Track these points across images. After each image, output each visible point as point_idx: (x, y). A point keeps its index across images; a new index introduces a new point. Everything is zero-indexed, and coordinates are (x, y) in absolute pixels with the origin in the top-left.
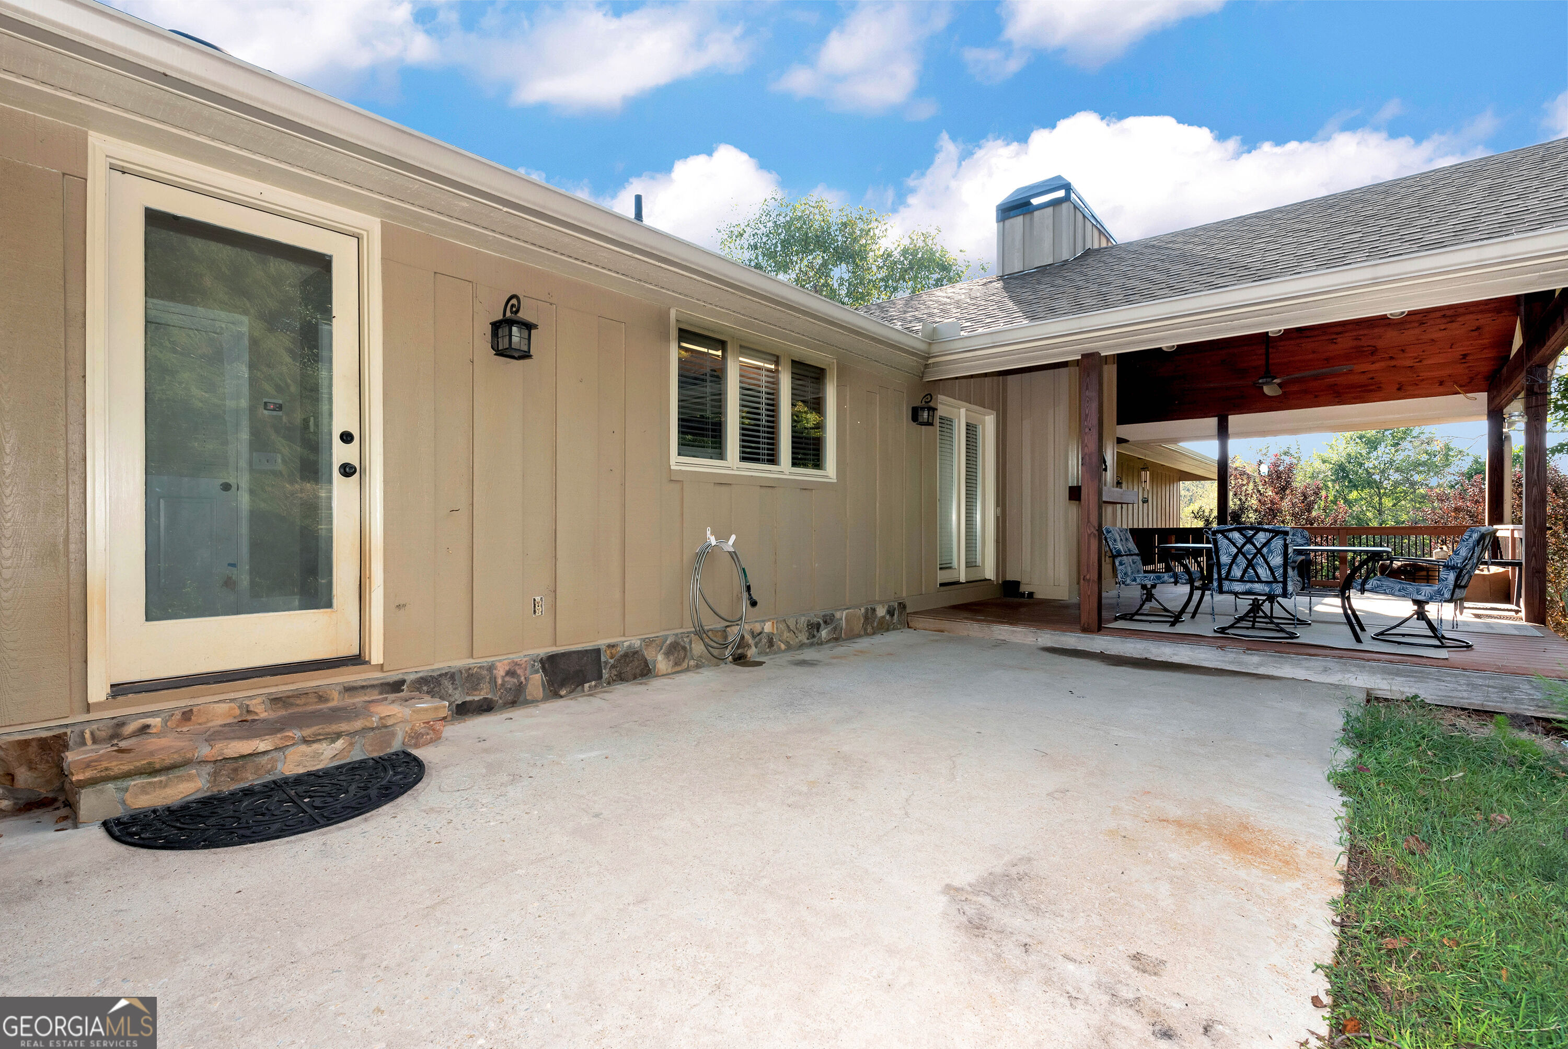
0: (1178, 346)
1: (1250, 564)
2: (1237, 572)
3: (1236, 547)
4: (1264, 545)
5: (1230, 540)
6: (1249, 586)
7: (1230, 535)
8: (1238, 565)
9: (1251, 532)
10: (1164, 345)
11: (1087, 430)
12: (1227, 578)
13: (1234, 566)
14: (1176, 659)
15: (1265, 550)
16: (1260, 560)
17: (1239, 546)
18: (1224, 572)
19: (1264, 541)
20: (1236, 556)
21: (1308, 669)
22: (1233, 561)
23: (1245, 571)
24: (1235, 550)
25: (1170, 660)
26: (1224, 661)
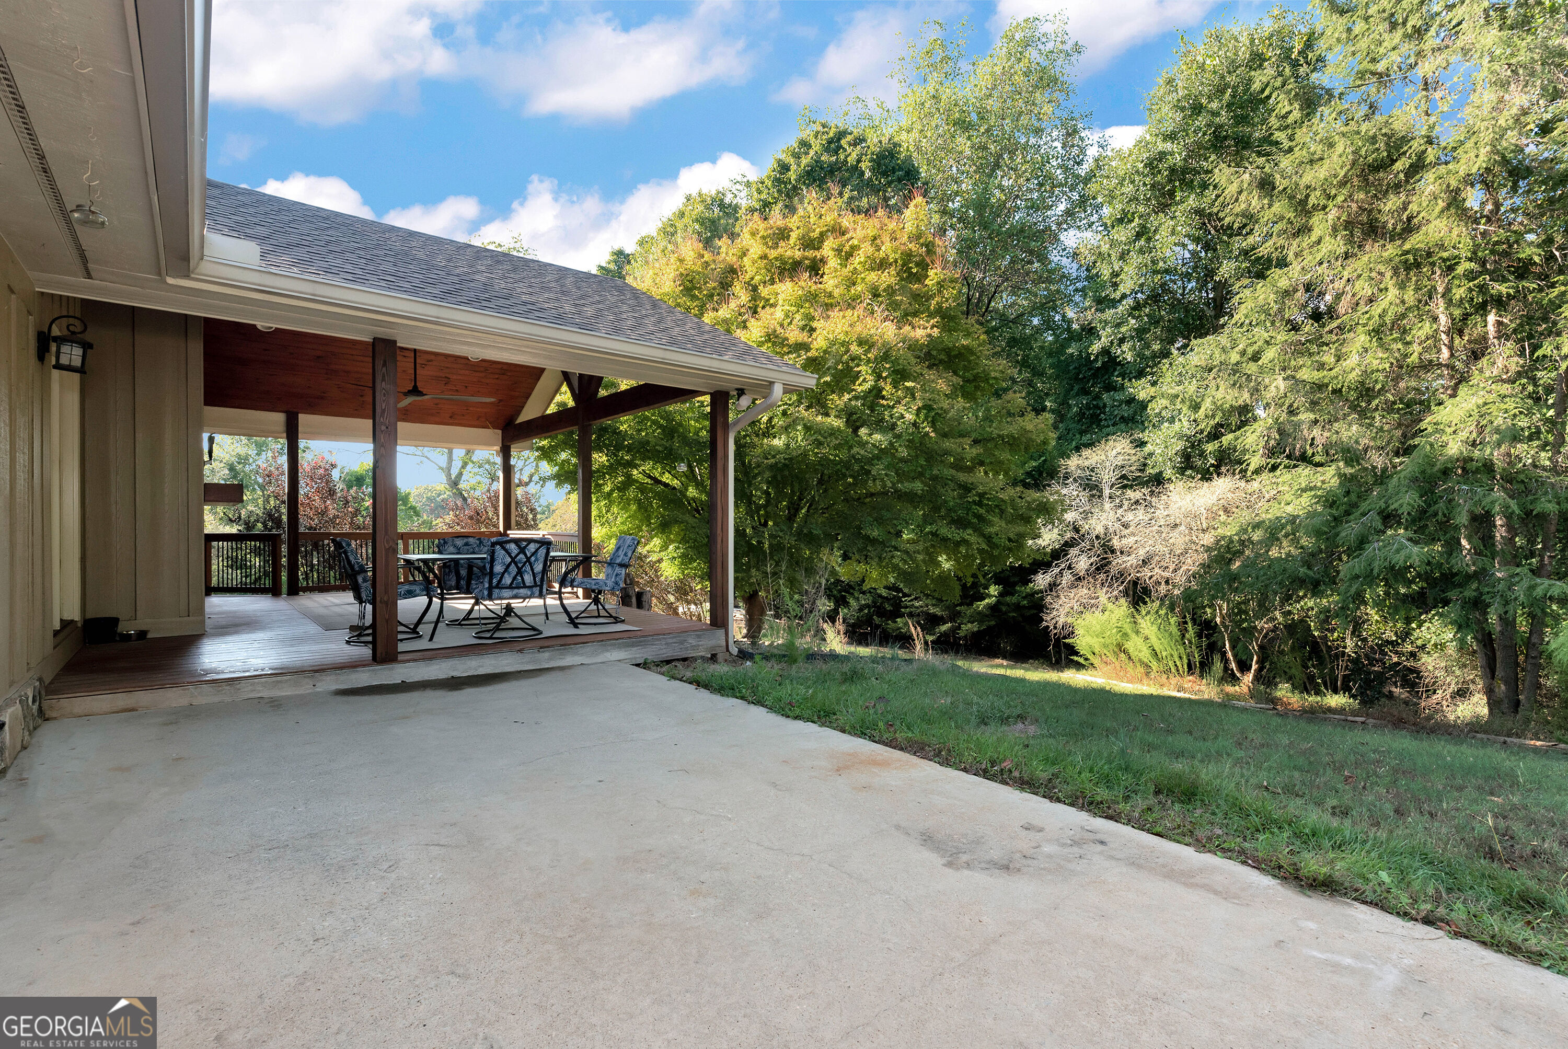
0: (276, 329)
1: (520, 572)
2: (507, 580)
3: (510, 556)
4: (533, 555)
5: (506, 551)
6: (516, 591)
7: (508, 546)
8: (509, 574)
9: (525, 543)
10: (261, 325)
11: (383, 428)
12: (497, 587)
13: (506, 575)
14: (482, 671)
15: (533, 559)
16: (528, 568)
17: (513, 555)
18: (495, 581)
19: (533, 550)
20: (510, 564)
21: (582, 655)
22: (506, 570)
23: (514, 578)
24: (509, 560)
25: (476, 673)
26: (523, 663)
